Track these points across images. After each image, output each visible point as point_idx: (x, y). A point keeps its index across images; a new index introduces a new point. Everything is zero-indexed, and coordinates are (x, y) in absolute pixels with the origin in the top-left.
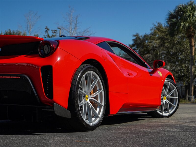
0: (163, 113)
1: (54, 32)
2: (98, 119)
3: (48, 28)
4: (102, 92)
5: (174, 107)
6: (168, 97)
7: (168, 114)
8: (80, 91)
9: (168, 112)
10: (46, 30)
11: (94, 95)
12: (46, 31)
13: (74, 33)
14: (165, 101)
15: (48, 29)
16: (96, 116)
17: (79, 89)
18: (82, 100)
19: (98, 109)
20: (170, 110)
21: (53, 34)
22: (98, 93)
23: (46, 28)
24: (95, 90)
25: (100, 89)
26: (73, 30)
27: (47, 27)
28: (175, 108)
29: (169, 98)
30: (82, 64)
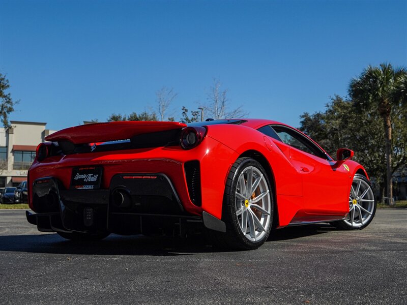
0: (353, 223)
1: (194, 114)
2: (263, 233)
3: (186, 108)
4: (267, 195)
5: (369, 214)
6: (359, 200)
7: (360, 224)
8: (237, 194)
9: (361, 222)
10: (184, 111)
11: (256, 200)
12: (184, 113)
13: (221, 115)
14: (356, 206)
15: (186, 110)
16: (260, 229)
17: (236, 192)
18: (240, 207)
19: (262, 219)
20: (363, 219)
21: (194, 117)
22: (261, 197)
23: (183, 109)
24: (257, 193)
25: (265, 191)
26: (219, 110)
27: (184, 107)
28: (370, 216)
29: (361, 202)
30: (239, 157)
